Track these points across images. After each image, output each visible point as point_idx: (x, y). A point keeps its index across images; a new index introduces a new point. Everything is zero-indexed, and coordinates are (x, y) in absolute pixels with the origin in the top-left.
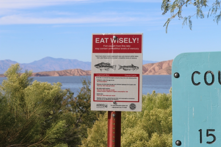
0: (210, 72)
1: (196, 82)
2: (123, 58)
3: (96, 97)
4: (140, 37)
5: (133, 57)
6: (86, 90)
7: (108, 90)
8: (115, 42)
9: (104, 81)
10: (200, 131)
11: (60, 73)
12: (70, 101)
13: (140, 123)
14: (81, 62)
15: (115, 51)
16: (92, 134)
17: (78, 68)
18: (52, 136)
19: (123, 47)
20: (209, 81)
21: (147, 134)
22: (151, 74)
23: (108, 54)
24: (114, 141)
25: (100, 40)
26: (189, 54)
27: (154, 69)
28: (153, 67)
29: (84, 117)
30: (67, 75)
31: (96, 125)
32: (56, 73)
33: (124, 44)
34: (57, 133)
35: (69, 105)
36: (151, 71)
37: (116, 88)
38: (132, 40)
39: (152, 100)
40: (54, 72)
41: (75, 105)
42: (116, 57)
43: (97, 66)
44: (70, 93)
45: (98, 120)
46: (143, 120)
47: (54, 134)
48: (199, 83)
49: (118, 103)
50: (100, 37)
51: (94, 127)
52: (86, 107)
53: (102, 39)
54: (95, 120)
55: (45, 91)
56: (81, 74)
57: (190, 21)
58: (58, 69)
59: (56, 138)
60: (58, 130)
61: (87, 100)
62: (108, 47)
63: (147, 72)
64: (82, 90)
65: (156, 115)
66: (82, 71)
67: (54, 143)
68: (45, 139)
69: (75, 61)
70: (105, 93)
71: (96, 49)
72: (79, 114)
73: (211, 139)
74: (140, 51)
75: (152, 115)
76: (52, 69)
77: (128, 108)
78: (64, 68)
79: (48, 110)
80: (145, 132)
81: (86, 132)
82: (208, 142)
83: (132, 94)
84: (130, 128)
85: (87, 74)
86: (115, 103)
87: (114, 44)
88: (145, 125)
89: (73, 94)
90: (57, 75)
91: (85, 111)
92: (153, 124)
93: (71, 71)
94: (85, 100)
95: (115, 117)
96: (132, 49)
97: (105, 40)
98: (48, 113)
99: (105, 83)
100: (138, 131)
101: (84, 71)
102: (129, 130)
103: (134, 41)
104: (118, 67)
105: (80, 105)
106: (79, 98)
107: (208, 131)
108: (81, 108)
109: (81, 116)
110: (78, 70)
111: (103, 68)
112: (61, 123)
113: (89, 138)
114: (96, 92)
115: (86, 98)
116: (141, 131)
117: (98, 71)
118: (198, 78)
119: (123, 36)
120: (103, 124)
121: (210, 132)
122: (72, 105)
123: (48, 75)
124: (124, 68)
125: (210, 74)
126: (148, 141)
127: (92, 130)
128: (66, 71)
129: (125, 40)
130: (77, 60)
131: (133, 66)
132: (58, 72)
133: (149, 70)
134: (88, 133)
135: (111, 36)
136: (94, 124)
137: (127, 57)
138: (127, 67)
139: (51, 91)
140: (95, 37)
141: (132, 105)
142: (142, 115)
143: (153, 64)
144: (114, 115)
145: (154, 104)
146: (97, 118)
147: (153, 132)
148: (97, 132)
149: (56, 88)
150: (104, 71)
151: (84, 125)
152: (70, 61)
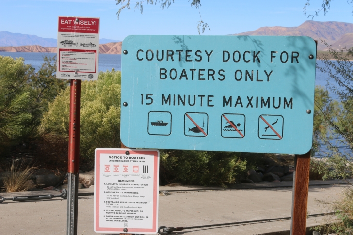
0: (151, 51)
1: (140, 58)
2: (83, 37)
3: (61, 68)
4: (97, 20)
5: (91, 37)
6: (47, 66)
7: (71, 63)
8: (77, 24)
9: (68, 55)
10: (142, 95)
11: (17, 49)
12: (31, 77)
13: (99, 97)
14: (40, 38)
15: (77, 31)
16: (53, 108)
17: (37, 45)
18: (17, 106)
19: (84, 28)
20: (150, 57)
21: (105, 107)
22: (113, 53)
23: (72, 33)
24: (75, 103)
25: (65, 21)
26: (135, 36)
27: (116, 48)
28: (115, 46)
29: (46, 92)
30: (25, 51)
31: (57, 99)
32: (13, 49)
33: (84, 25)
34: (21, 104)
35: (31, 80)
36: (113, 50)
37: (77, 61)
38: (91, 23)
39: (111, 76)
40: (11, 47)
41: (37, 80)
42: (77, 36)
43: (62, 42)
44: (31, 69)
45: (59, 95)
46: (102, 94)
47: (18, 104)
48: (142, 59)
49: (79, 73)
50: (65, 19)
51: (55, 102)
52: (47, 82)
53: (67, 21)
54: (56, 96)
55: (9, 65)
56: (40, 50)
57: (141, 6)
58: (15, 45)
59: (20, 109)
60: (22, 101)
61: (48, 76)
62: (71, 28)
63: (109, 51)
64: (43, 66)
65: (114, 90)
66: (41, 47)
67: (18, 112)
68: (10, 109)
69: (33, 36)
70: (68, 65)
71: (61, 28)
72: (40, 89)
73: (149, 101)
74: (97, 32)
75: (111, 90)
76: (9, 45)
77: (87, 77)
78: (22, 44)
79: (11, 83)
80: (103, 105)
81: (48, 107)
82: (147, 104)
83: (90, 66)
84: (90, 101)
85: (46, 51)
86: (76, 73)
87: (76, 25)
88: (103, 98)
89: (34, 69)
90: (14, 51)
91: (46, 87)
92: (111, 98)
93: (29, 47)
94: (46, 76)
95: (76, 84)
96: (91, 30)
97: (69, 22)
98: (11, 85)
99: (68, 57)
100: (97, 104)
101: (43, 48)
102: (89, 103)
103: (93, 23)
104: (79, 44)
105: (41, 81)
106: (41, 74)
107: (147, 95)
108: (42, 83)
109: (42, 91)
110: (36, 46)
111: (67, 45)
112: (25, 95)
113: (50, 112)
114: (61, 64)
115: (47, 74)
116: (100, 104)
117: (63, 47)
118: (142, 55)
119: (84, 19)
120: (64, 98)
121: (149, 96)
122: (33, 81)
123: (4, 51)
124: (84, 45)
125: (150, 52)
126: (105, 113)
127: (54, 104)
128: (24, 47)
129: (85, 23)
130: (36, 36)
131: (91, 44)
132: (15, 48)
133: (111, 49)
134: (49, 107)
135: (74, 19)
136: (55, 99)
137: (87, 37)
138: (87, 44)
139: (14, 66)
140: (60, 19)
141: (90, 75)
142: (101, 90)
143: (115, 43)
144: (75, 83)
145: (113, 80)
146: (58, 92)
147: (111, 105)
148: (57, 106)
149: (20, 63)
150: (67, 47)
151: (45, 100)
152: (28, 36)
